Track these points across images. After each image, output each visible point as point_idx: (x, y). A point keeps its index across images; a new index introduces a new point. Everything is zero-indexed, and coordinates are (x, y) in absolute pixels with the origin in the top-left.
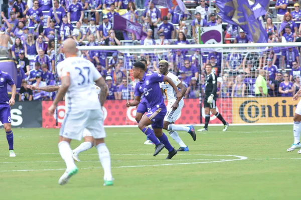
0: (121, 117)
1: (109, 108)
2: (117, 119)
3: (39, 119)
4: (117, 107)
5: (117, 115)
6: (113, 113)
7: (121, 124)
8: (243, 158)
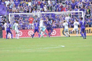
0: (26, 35)
1: (23, 32)
2: (25, 35)
3: (2, 35)
4: (25, 32)
5: (25, 34)
6: (24, 33)
7: (26, 37)
8: (63, 46)
